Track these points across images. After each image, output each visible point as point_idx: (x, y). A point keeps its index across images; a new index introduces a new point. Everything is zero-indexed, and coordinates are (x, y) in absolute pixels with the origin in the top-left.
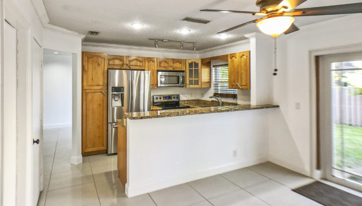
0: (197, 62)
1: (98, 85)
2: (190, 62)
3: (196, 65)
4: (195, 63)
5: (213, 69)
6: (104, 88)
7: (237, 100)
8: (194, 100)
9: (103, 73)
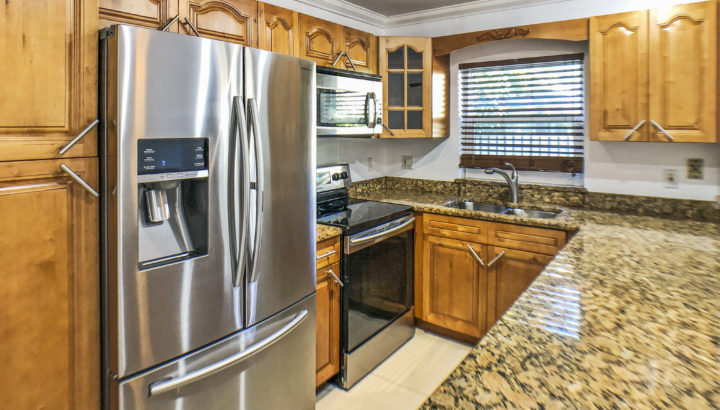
0: (419, 49)
1: (35, 131)
2: (393, 46)
3: (416, 57)
4: (410, 50)
5: (459, 76)
6: (79, 150)
7: (582, 178)
8: (378, 181)
9: (73, 47)
